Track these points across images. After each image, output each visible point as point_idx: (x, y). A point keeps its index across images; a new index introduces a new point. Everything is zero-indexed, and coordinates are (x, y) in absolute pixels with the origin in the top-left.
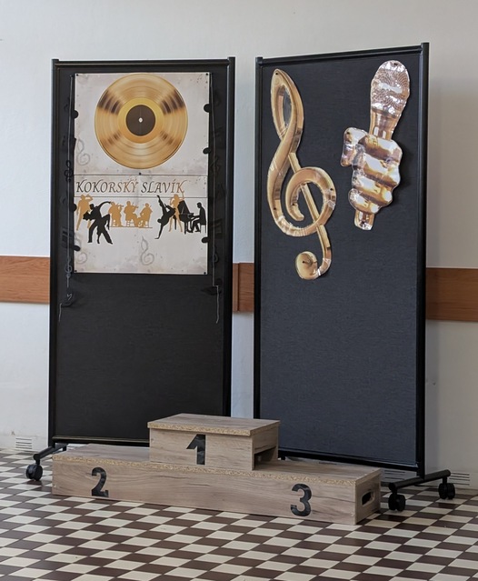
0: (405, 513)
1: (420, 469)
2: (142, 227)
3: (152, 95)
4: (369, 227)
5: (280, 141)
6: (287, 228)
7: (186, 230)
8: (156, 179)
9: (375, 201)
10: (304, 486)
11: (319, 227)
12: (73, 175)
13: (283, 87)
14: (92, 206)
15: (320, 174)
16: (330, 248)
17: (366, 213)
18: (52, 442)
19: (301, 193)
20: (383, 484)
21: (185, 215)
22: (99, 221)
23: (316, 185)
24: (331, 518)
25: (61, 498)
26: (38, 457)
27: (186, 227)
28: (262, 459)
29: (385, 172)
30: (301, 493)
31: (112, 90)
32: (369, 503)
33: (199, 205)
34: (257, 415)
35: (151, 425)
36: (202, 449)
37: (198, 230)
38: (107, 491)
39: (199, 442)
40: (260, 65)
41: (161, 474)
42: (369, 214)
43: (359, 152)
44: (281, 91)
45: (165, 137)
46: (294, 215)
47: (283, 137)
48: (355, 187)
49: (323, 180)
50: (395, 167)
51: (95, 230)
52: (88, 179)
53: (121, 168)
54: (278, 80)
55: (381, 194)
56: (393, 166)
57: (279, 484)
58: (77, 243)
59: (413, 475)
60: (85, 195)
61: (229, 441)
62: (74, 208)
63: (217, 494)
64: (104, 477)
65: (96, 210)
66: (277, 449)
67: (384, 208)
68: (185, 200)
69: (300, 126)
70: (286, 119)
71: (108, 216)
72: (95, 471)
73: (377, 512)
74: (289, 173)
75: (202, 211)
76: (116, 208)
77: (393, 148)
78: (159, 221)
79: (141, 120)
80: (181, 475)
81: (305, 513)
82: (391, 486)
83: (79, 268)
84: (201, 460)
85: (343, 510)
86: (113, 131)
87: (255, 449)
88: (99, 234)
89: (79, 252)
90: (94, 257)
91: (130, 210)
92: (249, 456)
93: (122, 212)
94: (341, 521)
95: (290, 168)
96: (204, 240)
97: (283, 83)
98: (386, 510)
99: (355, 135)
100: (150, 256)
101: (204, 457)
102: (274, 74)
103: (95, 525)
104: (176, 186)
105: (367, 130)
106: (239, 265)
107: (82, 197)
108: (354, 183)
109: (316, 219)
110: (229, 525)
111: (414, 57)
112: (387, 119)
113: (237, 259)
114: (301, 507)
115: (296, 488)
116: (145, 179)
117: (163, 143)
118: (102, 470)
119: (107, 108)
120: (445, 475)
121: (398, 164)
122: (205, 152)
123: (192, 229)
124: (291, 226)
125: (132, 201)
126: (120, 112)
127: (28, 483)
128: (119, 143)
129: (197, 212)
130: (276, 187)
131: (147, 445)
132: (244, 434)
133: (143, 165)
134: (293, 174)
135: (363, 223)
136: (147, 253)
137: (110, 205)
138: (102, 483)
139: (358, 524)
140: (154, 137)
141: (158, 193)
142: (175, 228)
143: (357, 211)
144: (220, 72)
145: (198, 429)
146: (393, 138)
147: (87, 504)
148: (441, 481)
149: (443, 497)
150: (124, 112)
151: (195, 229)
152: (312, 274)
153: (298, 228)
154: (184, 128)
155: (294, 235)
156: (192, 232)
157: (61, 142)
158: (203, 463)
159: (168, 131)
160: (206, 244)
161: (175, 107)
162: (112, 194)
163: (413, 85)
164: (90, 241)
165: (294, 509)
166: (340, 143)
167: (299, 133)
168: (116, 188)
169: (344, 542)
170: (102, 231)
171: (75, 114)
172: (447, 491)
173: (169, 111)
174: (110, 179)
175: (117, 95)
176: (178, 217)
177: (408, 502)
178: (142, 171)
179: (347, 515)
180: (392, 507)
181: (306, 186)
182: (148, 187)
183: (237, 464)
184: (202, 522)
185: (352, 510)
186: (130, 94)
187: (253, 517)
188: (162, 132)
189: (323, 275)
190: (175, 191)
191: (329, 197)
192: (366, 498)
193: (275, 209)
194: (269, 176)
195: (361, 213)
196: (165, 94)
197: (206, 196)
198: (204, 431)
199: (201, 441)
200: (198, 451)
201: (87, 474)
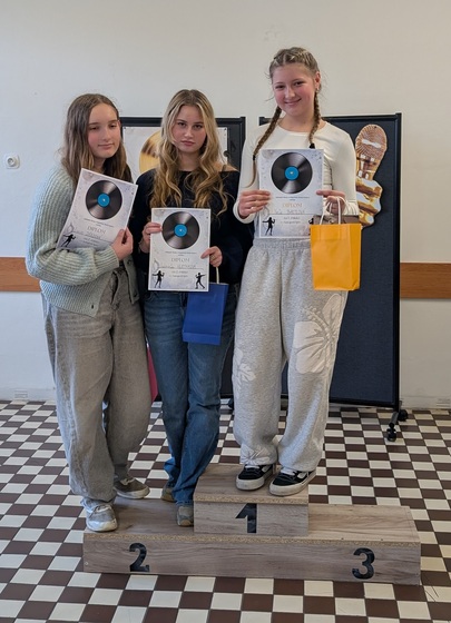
10: (366, 551)
30: (364, 557)
36: (252, 518)
38: (147, 566)
39: (250, 512)
41: (209, 546)
57: (340, 549)
63: (272, 563)
64: (143, 553)
72: (133, 547)
80: (233, 546)
81: (368, 575)
84: (252, 529)
92: (305, 522)
101: (256, 526)
115: (358, 553)
118: (141, 546)
132: (302, 503)
138: (142, 558)
165: (356, 573)
183: (292, 531)
199: (253, 510)
200: (249, 519)
201: (124, 550)
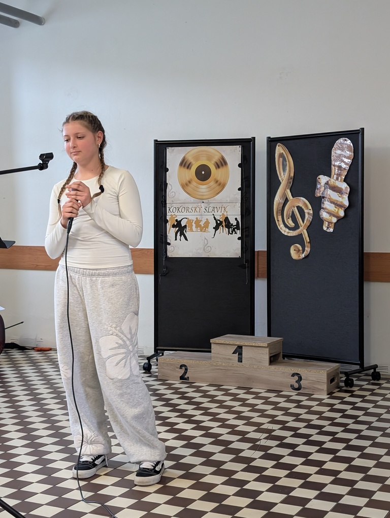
0: (354, 389)
1: (362, 365)
2: (205, 232)
3: (209, 159)
4: (331, 230)
5: (280, 183)
6: (285, 231)
7: (229, 233)
8: (212, 205)
9: (334, 216)
10: (297, 374)
11: (303, 230)
12: (166, 204)
13: (282, 153)
14: (177, 220)
15: (303, 201)
16: (310, 242)
17: (329, 223)
18: (156, 350)
19: (293, 212)
20: (341, 373)
21: (228, 225)
22: (181, 229)
23: (301, 208)
24: (313, 392)
25: (163, 381)
26: (149, 358)
27: (229, 231)
28: (273, 360)
29: (340, 199)
30: (296, 378)
31: (186, 157)
32: (333, 383)
33: (236, 219)
34: (269, 335)
35: (212, 341)
36: (240, 354)
37: (236, 233)
38: (188, 377)
39: (239, 350)
40: (269, 141)
41: (218, 368)
42: (331, 223)
43: (325, 189)
44: (281, 155)
45: (217, 182)
46: (289, 224)
47: (282, 181)
48: (323, 208)
49: (305, 204)
50: (346, 197)
51: (179, 234)
52: (175, 205)
53: (192, 199)
54: (279, 149)
55: (338, 212)
56: (344, 196)
57: (284, 373)
58: (168, 241)
59: (358, 367)
60: (173, 214)
61: (256, 349)
62: (167, 221)
63: (249, 379)
64: (186, 369)
65: (179, 223)
66: (282, 354)
67: (340, 220)
68: (228, 216)
69: (292, 175)
70: (284, 170)
71: (186, 226)
72: (181, 366)
73: (338, 388)
74: (286, 200)
75: (238, 222)
76: (190, 221)
77: (344, 186)
78: (214, 228)
79: (203, 173)
80: (229, 368)
81: (299, 389)
82: (346, 374)
83: (170, 255)
84: (240, 360)
85: (319, 387)
86: (188, 179)
87: (270, 354)
88: (181, 236)
89: (170, 246)
90: (178, 248)
91: (198, 222)
92: (266, 358)
93: (193, 224)
94: (318, 393)
95: (287, 198)
96: (239, 239)
97: (282, 151)
98: (343, 387)
99: (323, 179)
100: (209, 248)
101: (242, 358)
102: (277, 146)
103: (183, 396)
104: (223, 209)
105: (330, 177)
106: (258, 251)
107: (171, 215)
108: (322, 206)
109: (301, 226)
110: (257, 396)
111: (356, 136)
112: (341, 170)
113: (258, 248)
114: (296, 386)
115: (293, 375)
116: (206, 205)
117: (215, 185)
118: (185, 366)
119: (184, 166)
120: (375, 367)
121: (348, 195)
122: (239, 189)
123: (232, 232)
124: (287, 230)
125: (198, 217)
126: (192, 168)
127: (144, 373)
128: (191, 186)
129: (234, 223)
130: (279, 209)
131: (210, 352)
132: (264, 346)
133: (204, 197)
134: (288, 201)
135: (328, 228)
136: (207, 246)
137: (187, 220)
138: (185, 373)
139: (328, 395)
140: (211, 182)
141: (213, 213)
142: (223, 232)
143: (325, 222)
144: (247, 145)
145: (238, 343)
146: (345, 181)
147: (178, 384)
148: (372, 371)
149: (374, 379)
150: (194, 168)
151: (234, 232)
152: (299, 257)
153: (291, 231)
154: (227, 177)
155: (289, 235)
156: (232, 234)
157: (159, 185)
158: (241, 362)
159: (219, 178)
160: (240, 241)
161: (222, 165)
162: (188, 213)
163: (355, 152)
164: (176, 239)
165: (292, 386)
166: (314, 184)
167: (291, 178)
168: (190, 210)
169: (321, 404)
170: (182, 234)
171: (167, 170)
172: (376, 376)
173: (219, 167)
174: (186, 205)
175: (190, 159)
176: (224, 226)
177: (355, 382)
178: (204, 201)
179: (323, 390)
180: (346, 385)
181: (296, 208)
182: (207, 209)
183: (260, 362)
184: (242, 394)
185: (325, 387)
186: (197, 158)
187: (269, 391)
188: (215, 179)
189: (306, 257)
190: (223, 211)
191: (309, 214)
192: (332, 381)
193: (278, 221)
194: (275, 203)
195: (327, 223)
196: (216, 158)
197: (240, 213)
198: (242, 344)
199: (240, 350)
200: (238, 355)
201: (177, 368)
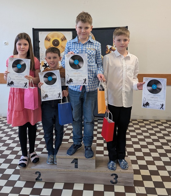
10: (115, 174)
24: (125, 184)
31: (48, 36)
38: (41, 179)
41: (62, 173)
57: (106, 174)
65: (45, 64)
71: (49, 66)
80: (70, 172)
81: (116, 183)
84: (76, 167)
85: (129, 181)
105: (112, 46)
107: (42, 61)
114: (114, 181)
115: (112, 175)
138: (39, 176)
165: (111, 181)
179: (131, 183)
198: (77, 158)
199: (76, 161)
200: (75, 164)
201: (33, 174)
